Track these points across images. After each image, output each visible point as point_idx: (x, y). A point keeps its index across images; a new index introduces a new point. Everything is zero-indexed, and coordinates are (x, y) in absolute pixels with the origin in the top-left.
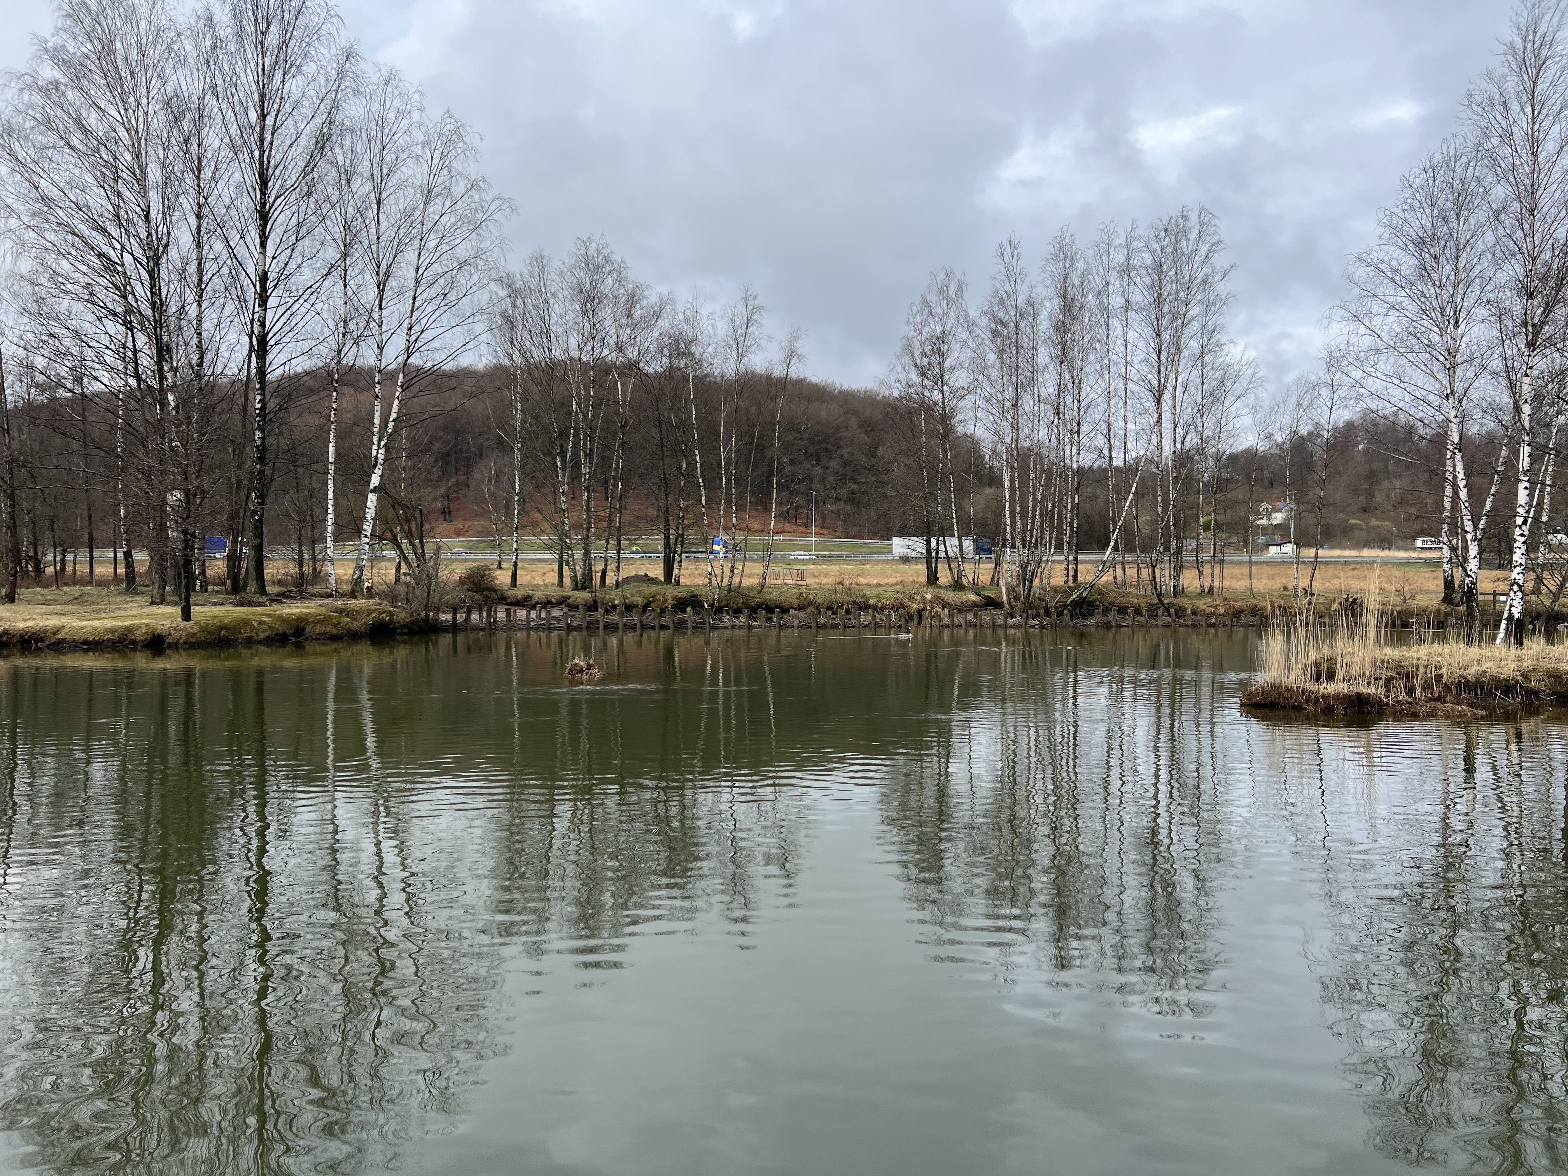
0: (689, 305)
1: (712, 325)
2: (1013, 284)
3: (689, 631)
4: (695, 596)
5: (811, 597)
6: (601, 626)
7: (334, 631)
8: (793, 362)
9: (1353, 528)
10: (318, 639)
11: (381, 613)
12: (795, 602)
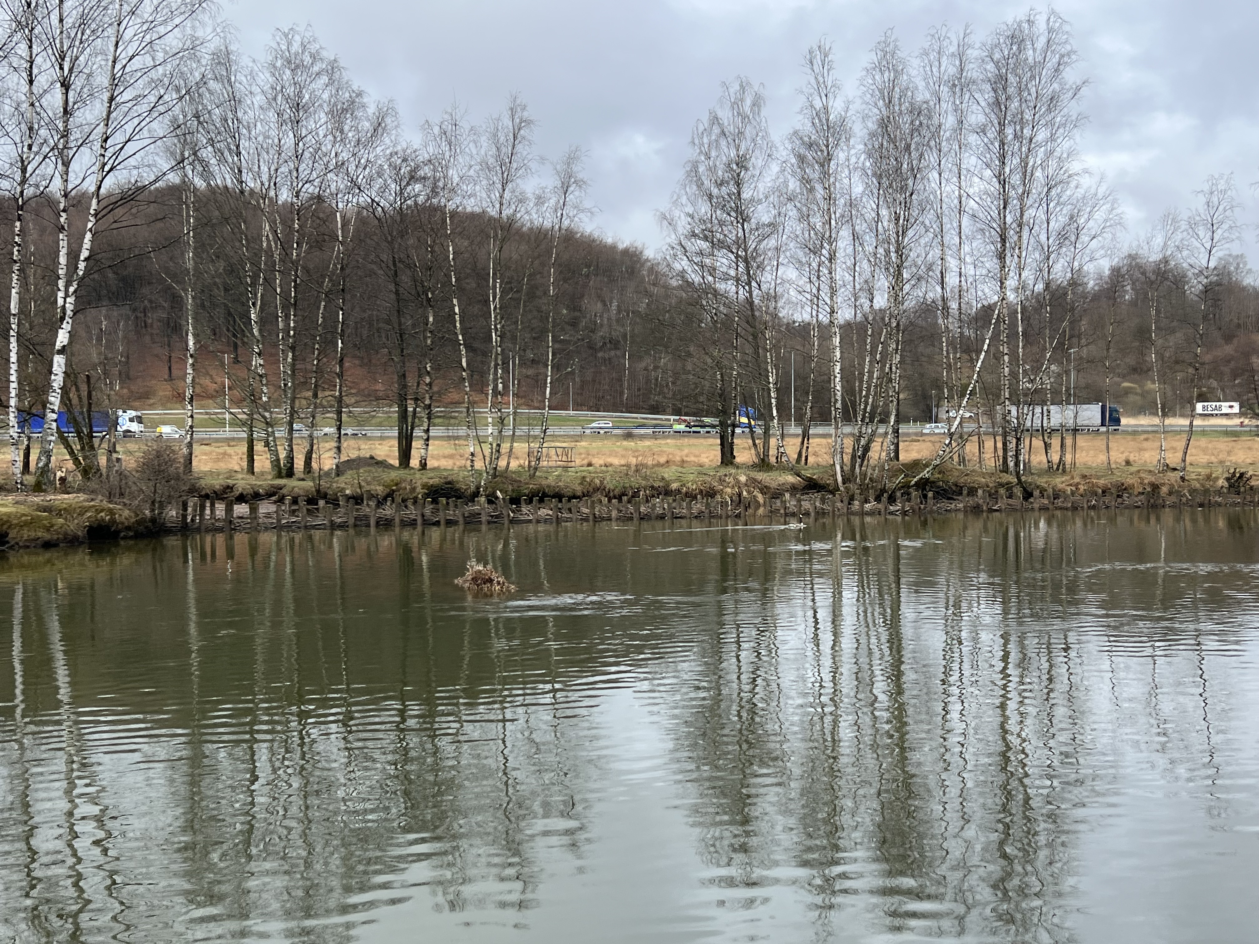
0: (446, 117)
1: (475, 142)
2: (824, 98)
3: (484, 527)
4: (449, 483)
5: (597, 481)
6: (373, 522)
7: (47, 536)
8: (571, 189)
9: (1127, 392)
10: (28, 547)
11: (98, 511)
12: (579, 489)
